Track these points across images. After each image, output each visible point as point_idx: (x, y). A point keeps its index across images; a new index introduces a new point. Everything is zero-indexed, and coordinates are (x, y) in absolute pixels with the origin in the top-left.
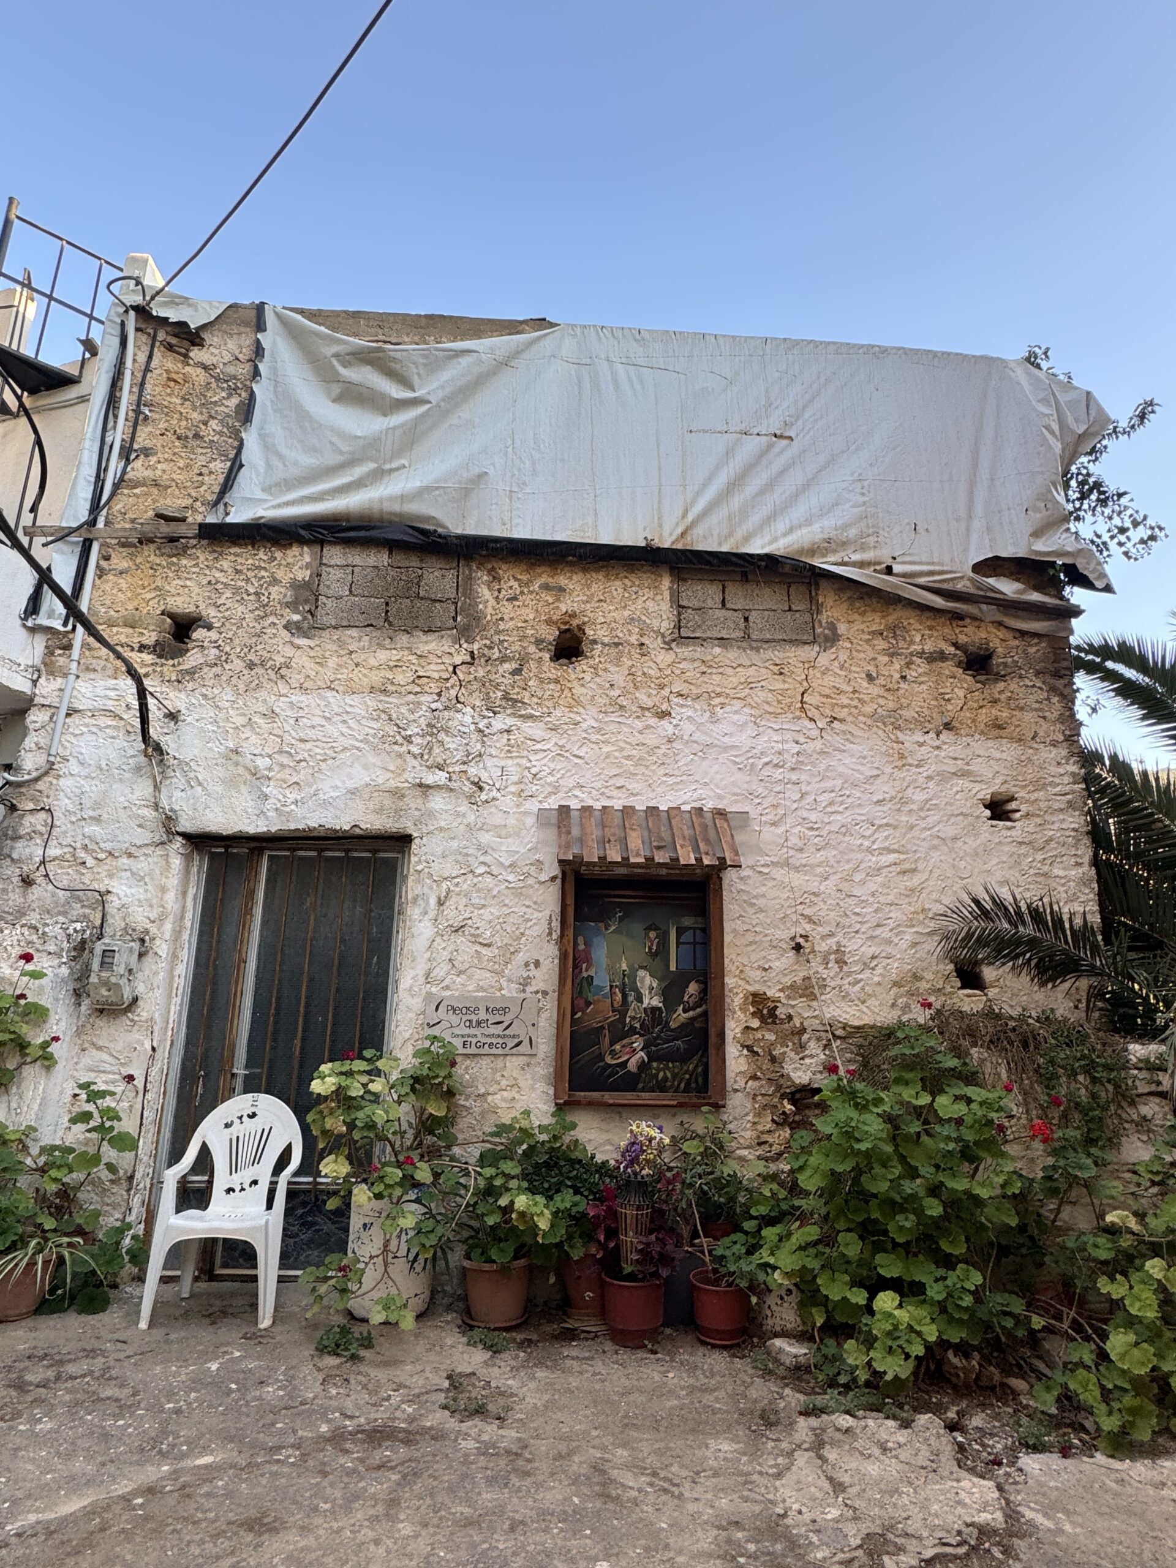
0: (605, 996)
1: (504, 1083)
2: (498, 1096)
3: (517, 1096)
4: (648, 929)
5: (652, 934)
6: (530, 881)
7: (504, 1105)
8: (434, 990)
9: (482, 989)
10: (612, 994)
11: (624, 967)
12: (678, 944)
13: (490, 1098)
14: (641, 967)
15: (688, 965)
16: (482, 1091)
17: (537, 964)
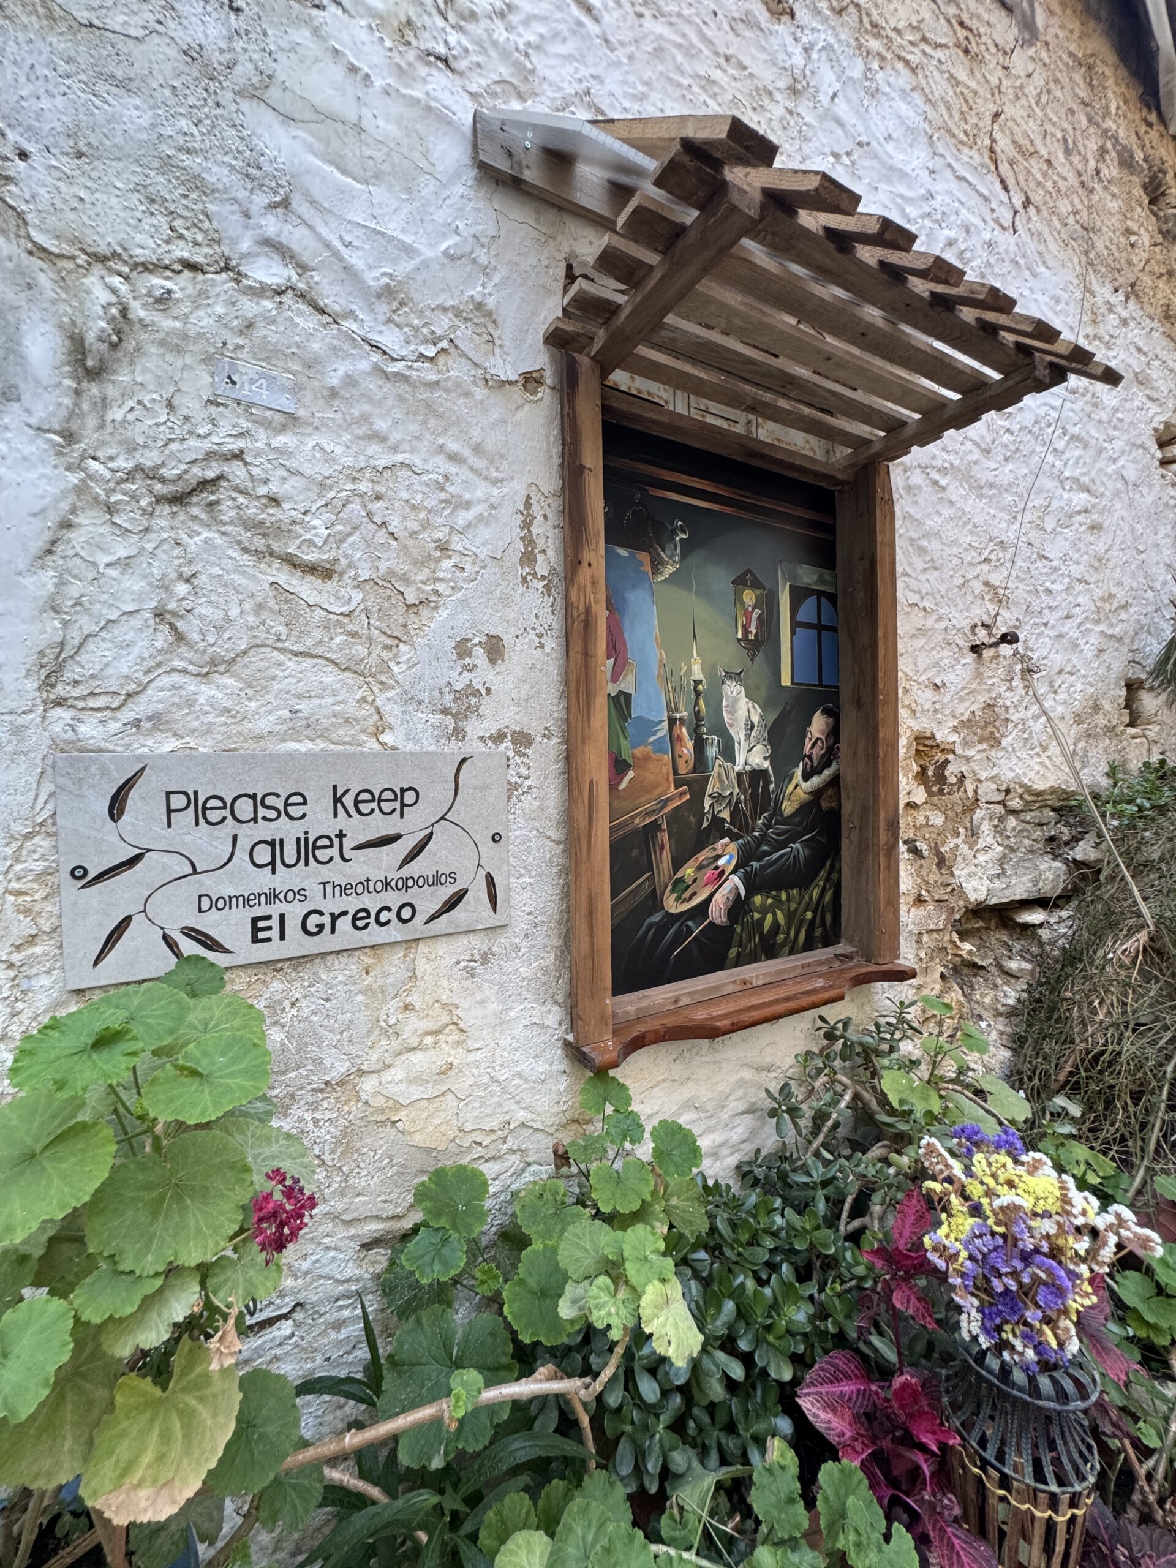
0: (658, 746)
1: (413, 1025)
2: (396, 1073)
3: (457, 1056)
4: (741, 582)
5: (749, 597)
6: (457, 370)
7: (416, 1092)
8: (90, 730)
9: (309, 727)
10: (674, 739)
11: (697, 673)
12: (795, 625)
13: (368, 1085)
14: (729, 675)
15: (809, 676)
16: (339, 1068)
17: (495, 649)
